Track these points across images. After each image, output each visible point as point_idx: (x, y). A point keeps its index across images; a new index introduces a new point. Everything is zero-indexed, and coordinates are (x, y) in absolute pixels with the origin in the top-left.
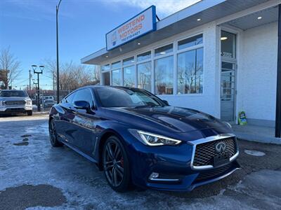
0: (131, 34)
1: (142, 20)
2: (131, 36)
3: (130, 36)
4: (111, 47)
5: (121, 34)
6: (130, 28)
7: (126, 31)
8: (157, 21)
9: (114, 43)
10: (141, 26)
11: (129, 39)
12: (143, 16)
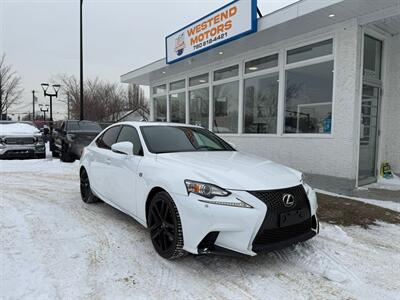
0: (210, 37)
1: (231, 15)
2: (211, 41)
3: (208, 40)
4: (174, 56)
5: (193, 37)
6: (209, 28)
7: (203, 32)
8: (258, 16)
9: (180, 52)
10: (229, 25)
11: (208, 45)
12: (235, 8)
